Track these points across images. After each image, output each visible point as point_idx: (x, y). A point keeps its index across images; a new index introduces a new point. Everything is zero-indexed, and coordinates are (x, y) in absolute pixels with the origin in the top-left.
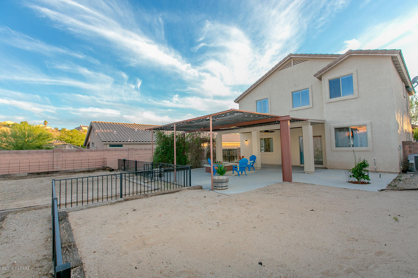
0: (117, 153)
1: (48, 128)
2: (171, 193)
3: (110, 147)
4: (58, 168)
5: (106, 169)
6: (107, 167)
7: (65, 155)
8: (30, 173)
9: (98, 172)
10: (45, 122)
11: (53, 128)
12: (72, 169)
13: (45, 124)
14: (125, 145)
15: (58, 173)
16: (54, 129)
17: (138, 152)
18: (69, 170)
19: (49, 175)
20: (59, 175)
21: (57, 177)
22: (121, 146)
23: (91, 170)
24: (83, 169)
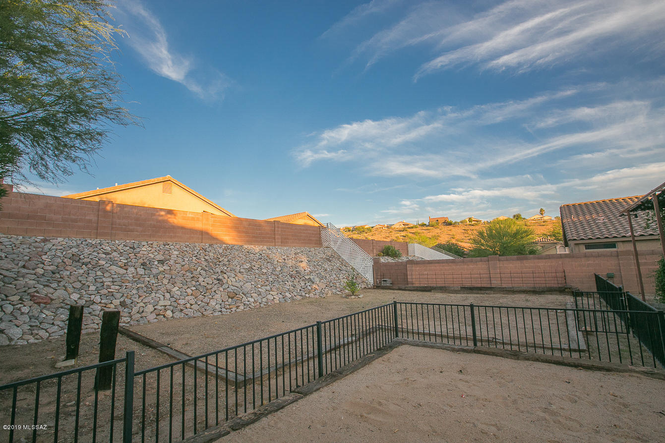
0: (590, 262)
1: (546, 218)
2: (581, 366)
3: (586, 249)
4: (496, 283)
5: (564, 290)
6: (566, 288)
7: (503, 264)
8: (463, 288)
9: (551, 294)
10: (541, 210)
11: (553, 218)
12: (510, 286)
13: (542, 214)
14: (621, 244)
15: (492, 290)
16: (555, 219)
17: (646, 259)
18: (505, 288)
19: (482, 292)
20: (494, 294)
21: (491, 295)
22: (613, 245)
23: (537, 290)
24: (525, 287)
